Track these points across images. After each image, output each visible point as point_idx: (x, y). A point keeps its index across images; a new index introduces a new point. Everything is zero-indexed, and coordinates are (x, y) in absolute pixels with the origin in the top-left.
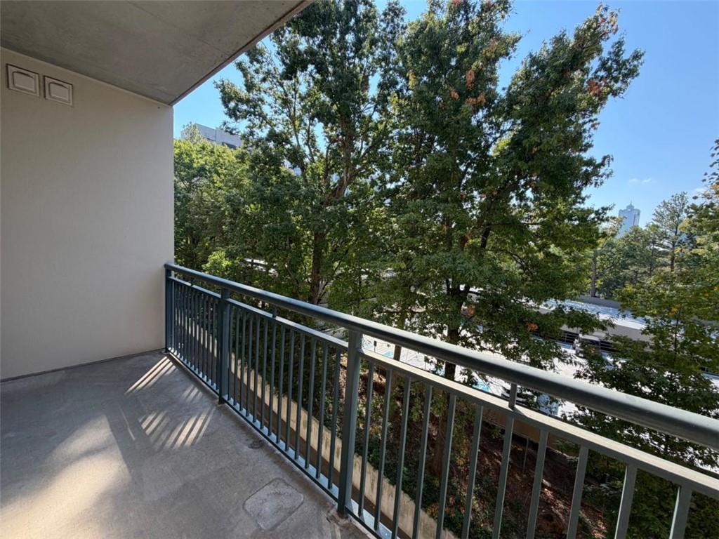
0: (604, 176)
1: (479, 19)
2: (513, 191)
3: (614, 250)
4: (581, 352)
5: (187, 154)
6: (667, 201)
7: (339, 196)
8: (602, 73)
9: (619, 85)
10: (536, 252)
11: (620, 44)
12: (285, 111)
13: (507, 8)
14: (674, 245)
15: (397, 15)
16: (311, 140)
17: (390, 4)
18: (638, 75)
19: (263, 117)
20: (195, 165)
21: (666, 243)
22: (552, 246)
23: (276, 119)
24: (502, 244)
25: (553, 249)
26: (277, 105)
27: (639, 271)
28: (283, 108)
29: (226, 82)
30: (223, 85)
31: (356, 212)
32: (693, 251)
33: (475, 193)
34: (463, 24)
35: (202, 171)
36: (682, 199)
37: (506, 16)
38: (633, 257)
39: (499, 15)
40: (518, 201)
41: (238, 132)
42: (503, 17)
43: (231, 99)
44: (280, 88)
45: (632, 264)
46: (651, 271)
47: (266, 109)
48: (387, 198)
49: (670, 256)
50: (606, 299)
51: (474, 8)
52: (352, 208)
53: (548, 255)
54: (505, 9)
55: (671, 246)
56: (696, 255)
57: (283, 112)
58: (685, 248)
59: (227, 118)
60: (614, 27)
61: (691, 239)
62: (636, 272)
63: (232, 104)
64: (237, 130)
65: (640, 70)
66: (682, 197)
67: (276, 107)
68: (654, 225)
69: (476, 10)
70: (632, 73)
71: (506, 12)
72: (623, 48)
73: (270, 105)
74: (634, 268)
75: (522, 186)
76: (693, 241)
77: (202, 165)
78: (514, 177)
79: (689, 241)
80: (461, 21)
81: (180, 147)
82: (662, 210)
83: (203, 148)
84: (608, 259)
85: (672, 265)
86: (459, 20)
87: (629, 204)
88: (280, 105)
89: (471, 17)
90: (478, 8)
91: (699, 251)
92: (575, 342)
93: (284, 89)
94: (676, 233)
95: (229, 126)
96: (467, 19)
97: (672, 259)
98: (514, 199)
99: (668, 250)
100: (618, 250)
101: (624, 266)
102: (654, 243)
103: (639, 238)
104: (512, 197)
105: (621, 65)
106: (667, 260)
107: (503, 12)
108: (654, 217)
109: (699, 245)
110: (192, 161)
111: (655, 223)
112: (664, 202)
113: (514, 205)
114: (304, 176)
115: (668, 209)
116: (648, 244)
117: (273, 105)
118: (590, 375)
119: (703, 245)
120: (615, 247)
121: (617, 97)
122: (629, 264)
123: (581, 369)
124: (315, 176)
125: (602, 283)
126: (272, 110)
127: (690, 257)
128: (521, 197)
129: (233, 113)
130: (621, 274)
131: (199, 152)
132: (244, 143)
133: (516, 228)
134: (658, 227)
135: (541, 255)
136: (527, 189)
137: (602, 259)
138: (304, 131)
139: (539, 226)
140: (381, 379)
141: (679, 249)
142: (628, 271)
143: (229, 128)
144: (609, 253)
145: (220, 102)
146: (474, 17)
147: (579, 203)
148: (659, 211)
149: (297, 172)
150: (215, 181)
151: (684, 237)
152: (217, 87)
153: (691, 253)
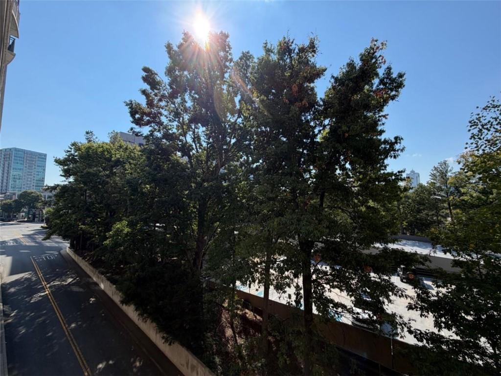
0: (399, 151)
1: (298, 57)
2: (337, 165)
3: (410, 201)
4: (404, 278)
5: (108, 152)
6: (436, 167)
7: (215, 175)
8: (382, 86)
9: (394, 93)
10: (359, 206)
11: (389, 69)
12: (177, 119)
13: (315, 50)
14: (447, 195)
15: (248, 60)
16: (197, 138)
17: (243, 53)
18: (404, 86)
19: (160, 123)
20: (113, 159)
21: (443, 194)
22: (370, 201)
23: (171, 125)
24: (335, 202)
25: (371, 203)
26: (171, 116)
27: (430, 214)
28: (175, 118)
29: (133, 102)
30: (131, 103)
31: (228, 186)
32: (461, 198)
33: (311, 167)
34: (288, 60)
35: (118, 162)
36: (445, 165)
37: (315, 55)
38: (424, 205)
39: (310, 55)
40: (341, 171)
41: (142, 135)
42: (313, 56)
43: (137, 113)
44: (173, 106)
45: (424, 209)
46: (437, 213)
47: (164, 119)
48: (251, 174)
49: (447, 203)
50: (411, 235)
51: (294, 51)
52: (225, 183)
53: (368, 208)
54: (314, 51)
55: (446, 196)
56: (463, 200)
57: (175, 120)
58: (455, 196)
59: (134, 125)
60: (383, 60)
61: (458, 190)
62: (427, 215)
63: (137, 116)
64: (141, 133)
65: (405, 83)
66: (445, 164)
67: (170, 117)
68: (432, 183)
69: (295, 52)
70: (400, 85)
71: (315, 53)
72: (391, 71)
73: (165, 116)
74: (426, 211)
75: (342, 160)
76: (459, 192)
77: (119, 159)
78: (336, 156)
79: (456, 192)
80: (287, 59)
81: (102, 147)
82: (435, 172)
83: (121, 147)
84: (407, 207)
85: (450, 208)
86: (285, 58)
87: (411, 170)
88: (173, 116)
89: (293, 56)
90: (297, 51)
91: (465, 198)
92: (398, 270)
93: (175, 106)
94: (447, 187)
95: (136, 131)
96: (291, 58)
97: (449, 204)
98: (338, 169)
99: (444, 198)
100: (413, 201)
101: (419, 211)
102: (435, 194)
103: (425, 191)
104: (337, 169)
105: (393, 81)
106: (446, 205)
107: (313, 53)
108: (430, 177)
109: (464, 193)
110: (111, 156)
111: (432, 181)
112: (434, 167)
113: (339, 174)
114: (190, 162)
115: (438, 171)
116: (431, 195)
117: (168, 116)
118: (420, 306)
119: (466, 194)
120: (410, 198)
121: (394, 101)
122: (422, 209)
123: (412, 302)
124: (199, 161)
125: (407, 224)
126: (167, 119)
127: (460, 202)
128: (343, 168)
129: (138, 122)
130: (418, 216)
131: (118, 149)
132: (146, 142)
133: (342, 190)
134: (435, 183)
135: (363, 209)
136: (346, 162)
137: (403, 207)
138: (191, 133)
139: (358, 188)
140: (256, 317)
141: (452, 197)
142: (422, 214)
143: (135, 132)
144: (407, 203)
145: (129, 115)
146: (294, 55)
147: (383, 170)
148: (433, 173)
149: (185, 159)
150: (127, 169)
151: (452, 189)
152: (127, 105)
153: (460, 200)
